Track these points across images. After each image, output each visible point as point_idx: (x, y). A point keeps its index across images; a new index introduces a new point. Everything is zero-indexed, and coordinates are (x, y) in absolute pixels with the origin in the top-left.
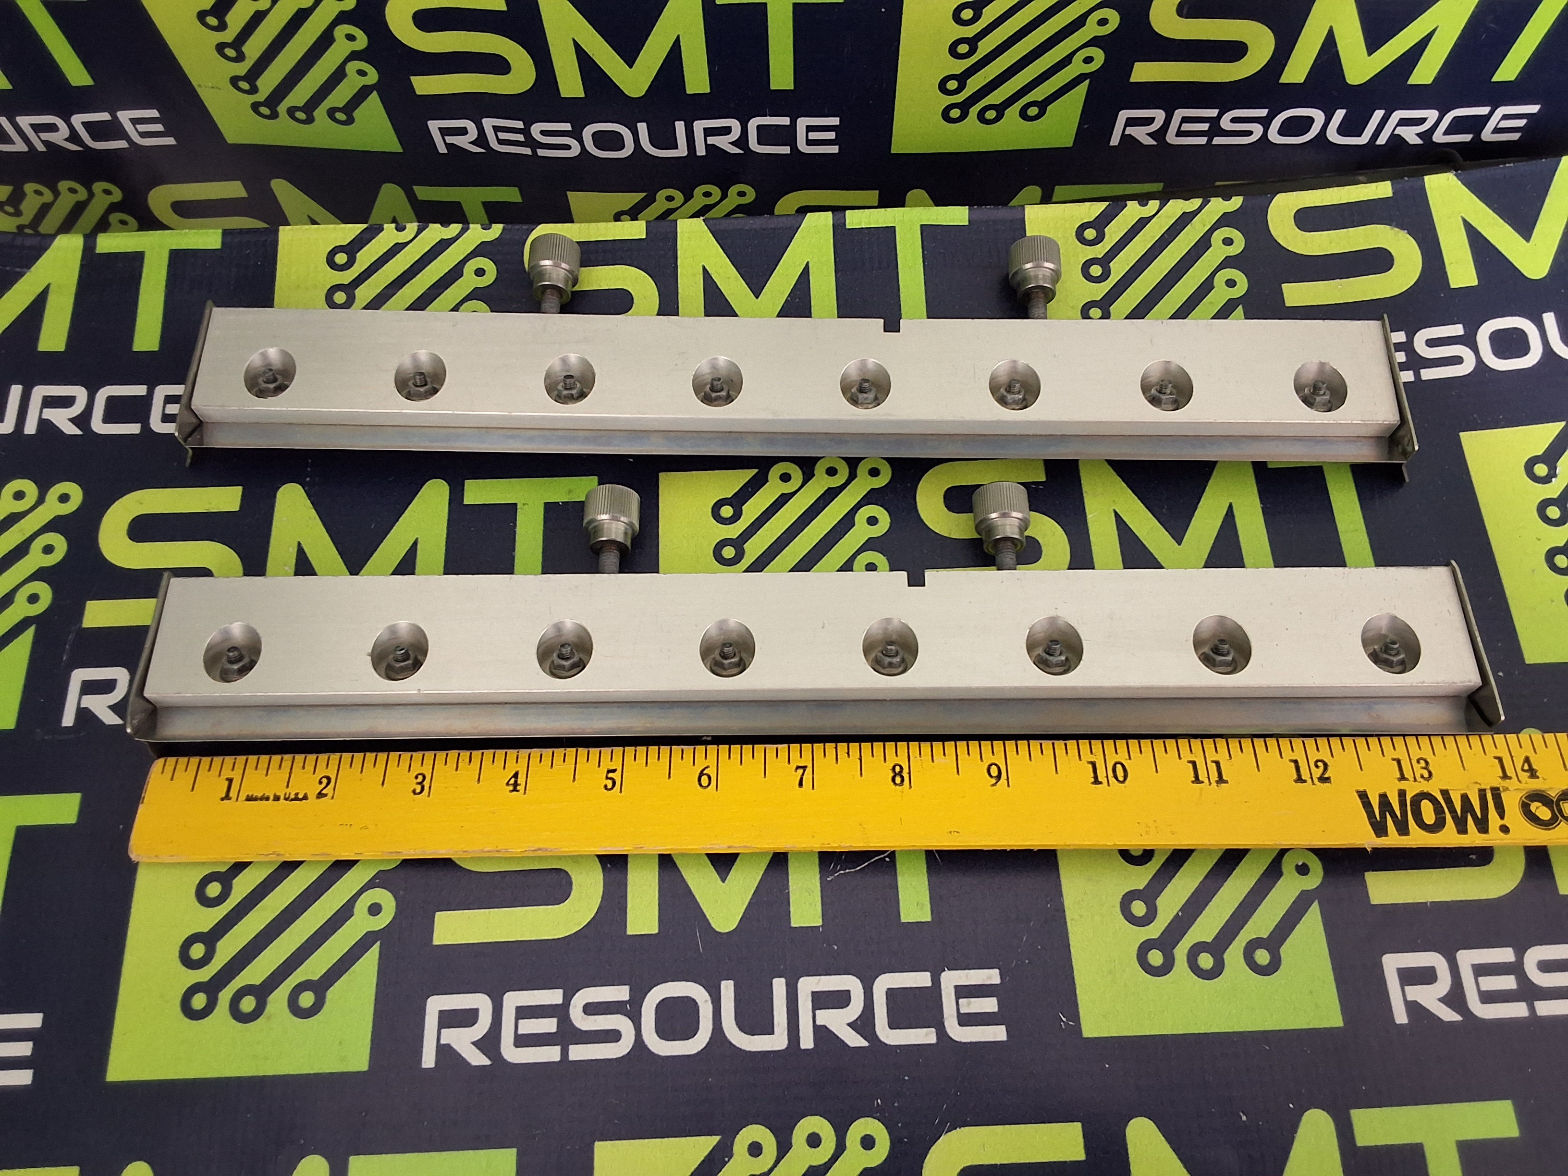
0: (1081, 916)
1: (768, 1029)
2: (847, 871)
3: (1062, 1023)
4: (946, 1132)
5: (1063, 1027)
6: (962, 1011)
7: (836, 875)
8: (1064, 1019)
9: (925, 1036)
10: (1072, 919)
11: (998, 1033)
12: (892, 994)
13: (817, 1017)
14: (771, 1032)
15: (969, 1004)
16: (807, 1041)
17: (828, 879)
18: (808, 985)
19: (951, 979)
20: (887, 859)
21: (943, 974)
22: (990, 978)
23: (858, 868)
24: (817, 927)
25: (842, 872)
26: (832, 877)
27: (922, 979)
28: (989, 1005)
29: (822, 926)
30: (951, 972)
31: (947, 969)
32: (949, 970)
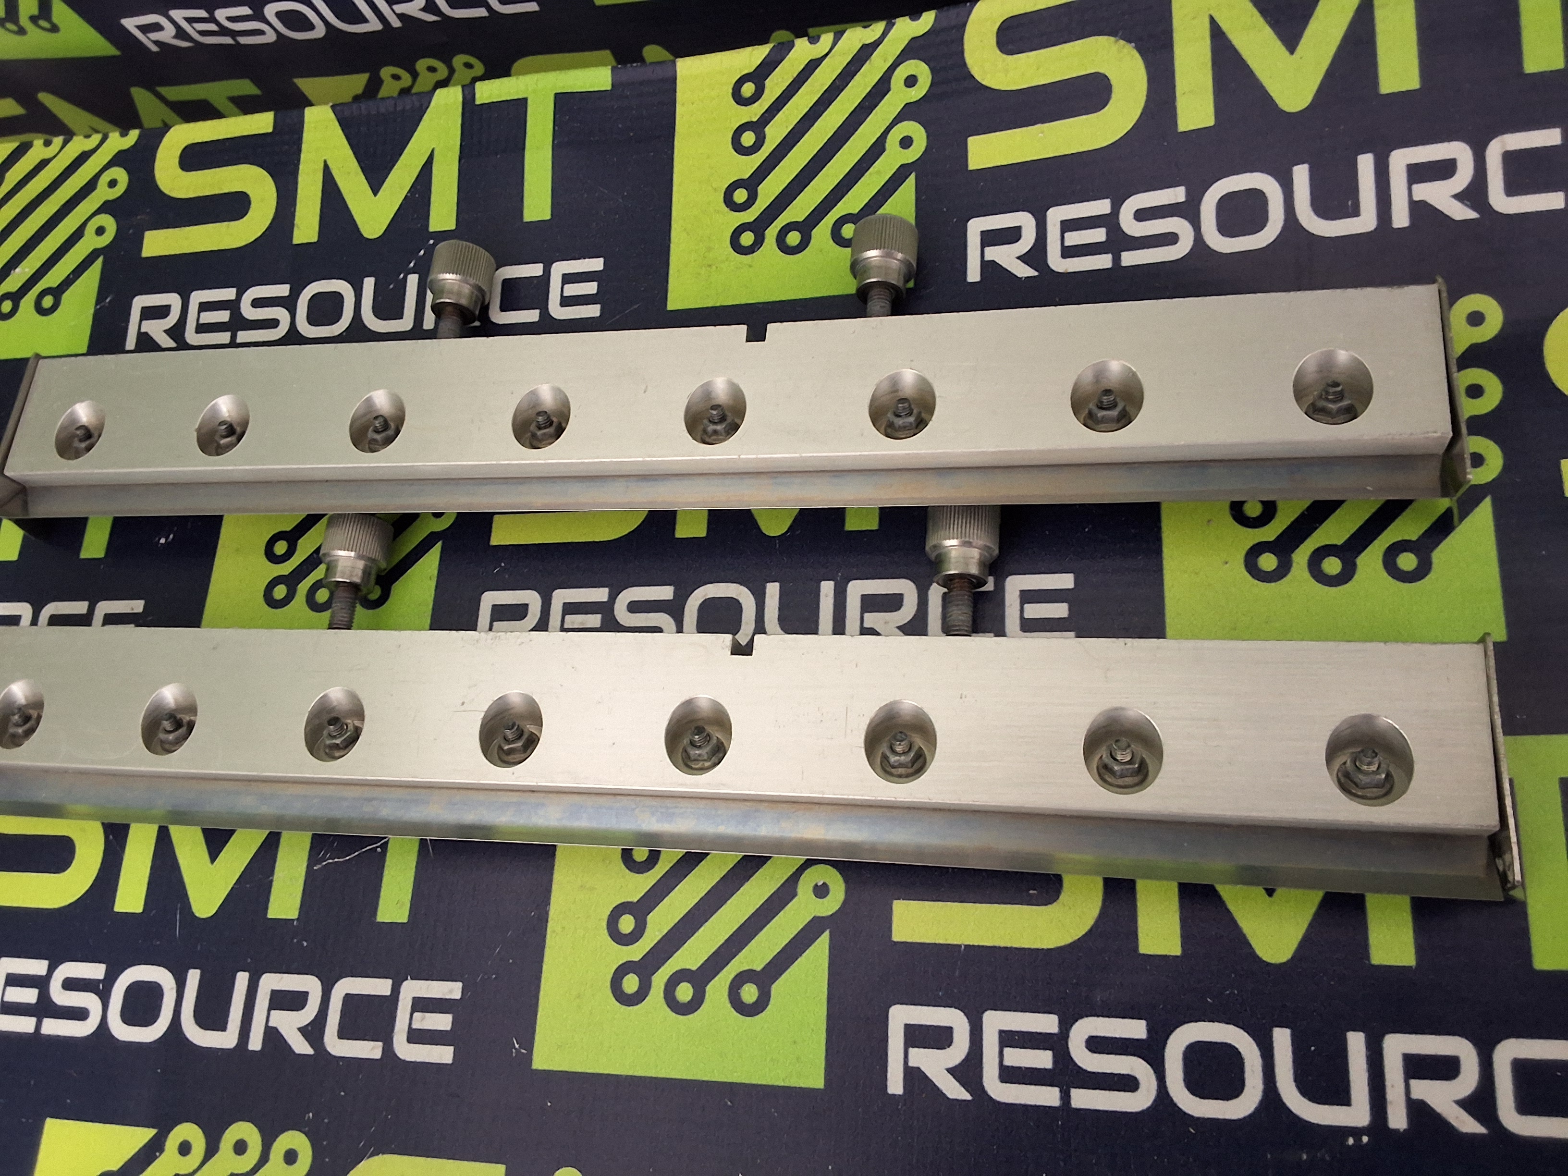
0: (564, 928)
1: (221, 1026)
2: (336, 860)
3: (514, 1050)
4: (368, 1158)
5: (514, 1055)
6: (414, 1026)
7: (324, 863)
8: (517, 1046)
9: (370, 1050)
10: (554, 931)
11: (443, 1055)
12: (349, 999)
13: (271, 1018)
14: (224, 1029)
15: (423, 1019)
16: (255, 1043)
17: (315, 868)
18: (270, 982)
19: (412, 989)
20: (379, 850)
21: (405, 983)
22: (451, 991)
23: (348, 858)
24: (293, 920)
25: (331, 861)
26: (319, 866)
27: (381, 987)
28: (442, 1022)
29: (298, 919)
30: (414, 981)
31: (409, 978)
32: (412, 979)
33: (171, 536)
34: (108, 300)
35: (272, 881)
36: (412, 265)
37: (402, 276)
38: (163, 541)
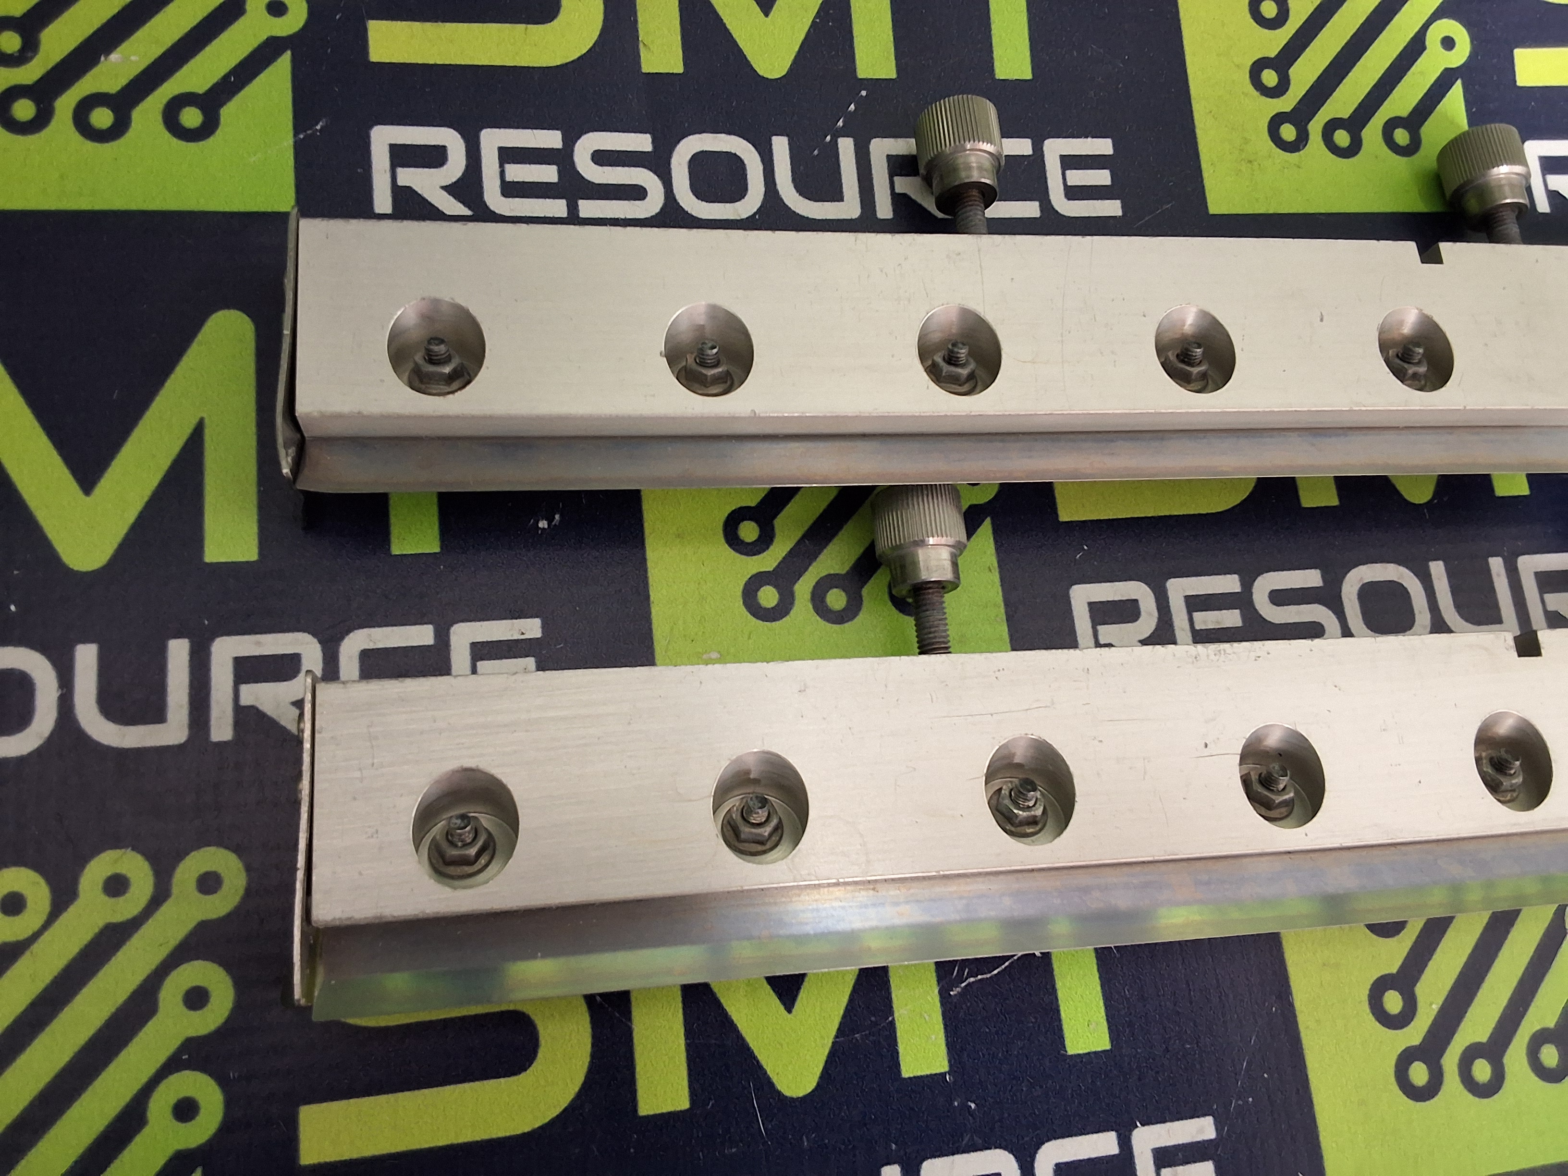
0: (1318, 1021)
2: (979, 977)
7: (963, 985)
10: (1307, 1027)
12: (1062, 1170)
17: (953, 993)
19: (1146, 1140)
20: (1038, 954)
21: (1135, 1133)
22: (1201, 1130)
23: (995, 972)
24: (943, 1075)
25: (972, 979)
26: (959, 989)
27: (1105, 1144)
29: (949, 1073)
30: (1146, 1127)
31: (1138, 1124)
32: (1143, 1125)
33: (557, 517)
34: (318, 127)
35: (892, 1024)
36: (840, 123)
37: (828, 138)
38: (543, 524)
